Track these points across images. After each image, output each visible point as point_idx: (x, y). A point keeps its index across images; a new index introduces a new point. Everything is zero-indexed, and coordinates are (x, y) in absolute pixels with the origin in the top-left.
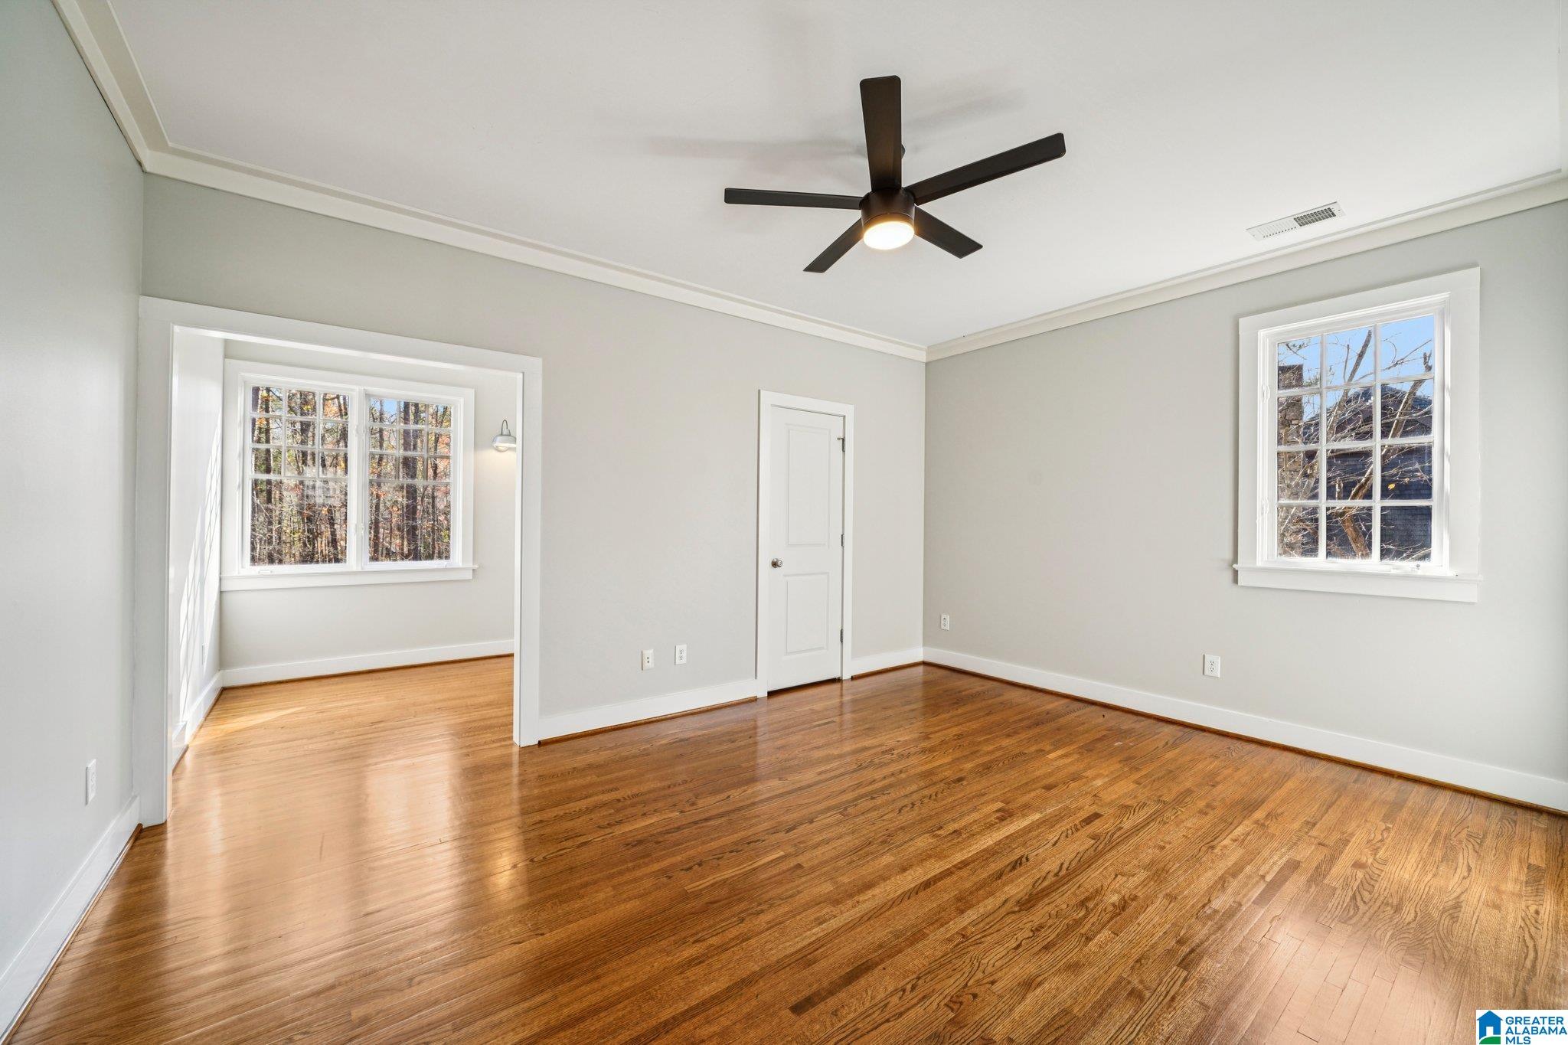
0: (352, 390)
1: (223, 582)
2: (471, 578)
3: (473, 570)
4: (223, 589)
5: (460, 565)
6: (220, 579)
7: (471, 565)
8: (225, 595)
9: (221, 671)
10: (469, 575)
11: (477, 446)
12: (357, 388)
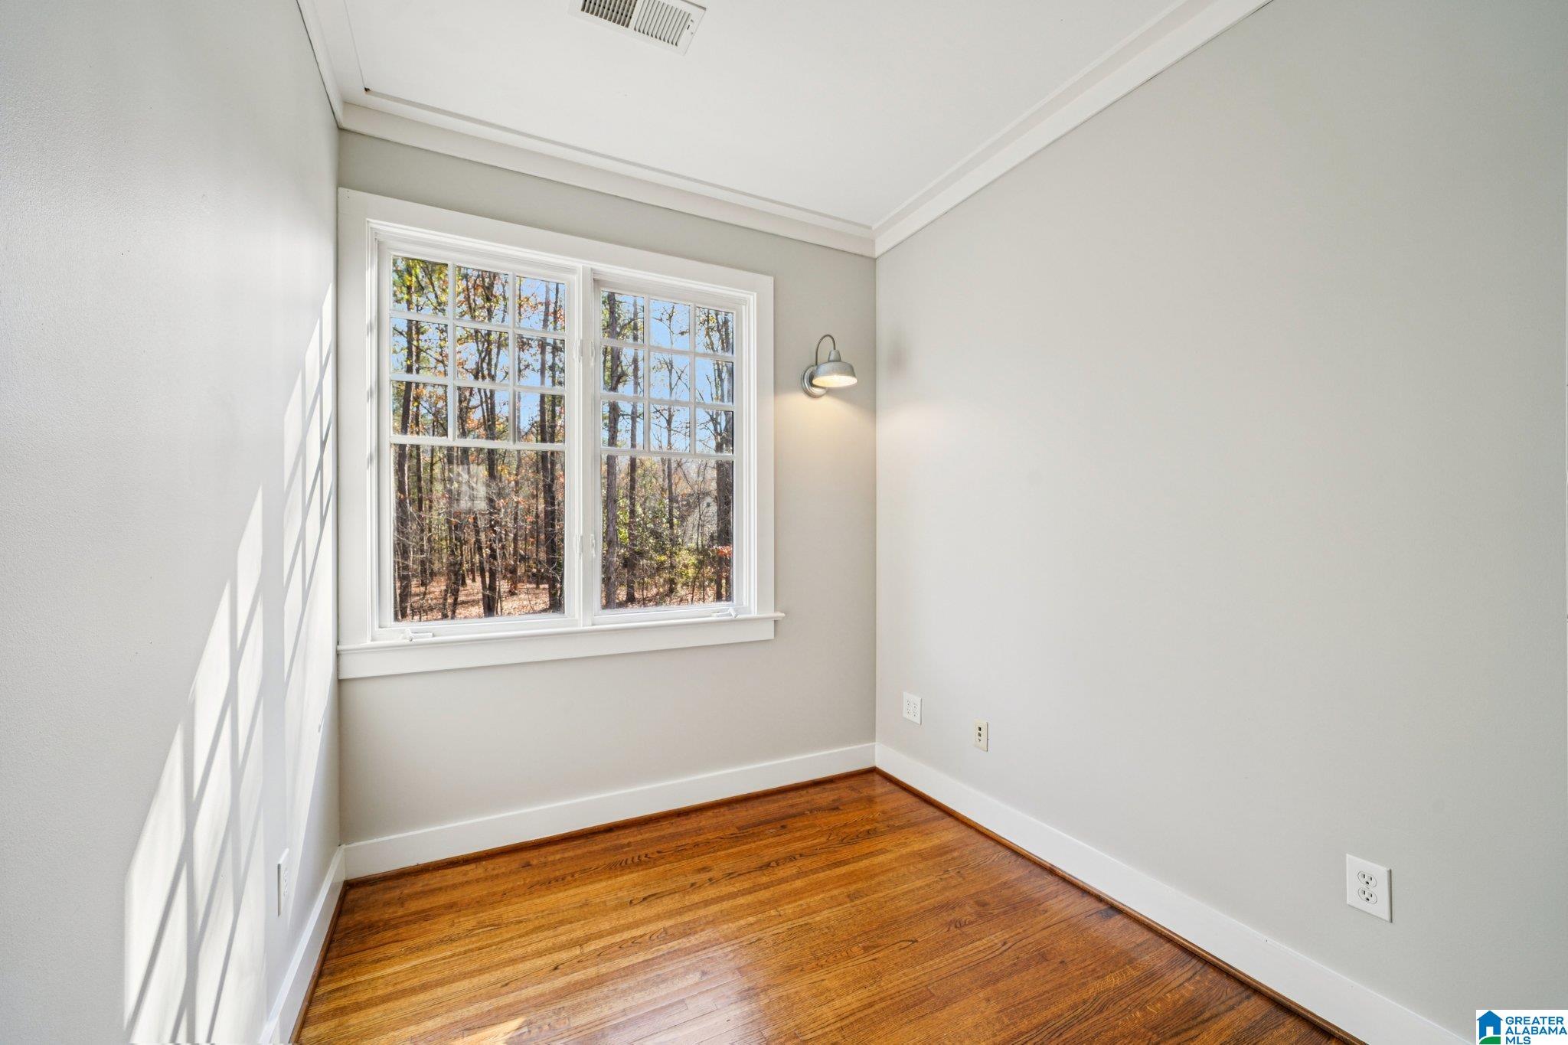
0: (571, 270)
1: (344, 659)
2: (772, 636)
3: (775, 621)
4: (343, 676)
5: (754, 614)
6: (338, 654)
7: (771, 613)
8: (348, 688)
9: (344, 846)
10: (767, 632)
11: (779, 388)
12: (579, 264)
